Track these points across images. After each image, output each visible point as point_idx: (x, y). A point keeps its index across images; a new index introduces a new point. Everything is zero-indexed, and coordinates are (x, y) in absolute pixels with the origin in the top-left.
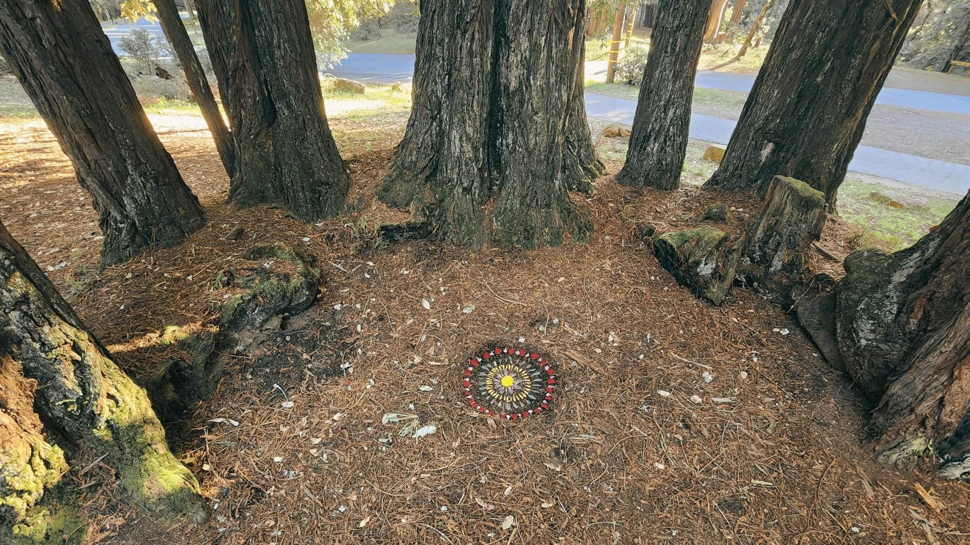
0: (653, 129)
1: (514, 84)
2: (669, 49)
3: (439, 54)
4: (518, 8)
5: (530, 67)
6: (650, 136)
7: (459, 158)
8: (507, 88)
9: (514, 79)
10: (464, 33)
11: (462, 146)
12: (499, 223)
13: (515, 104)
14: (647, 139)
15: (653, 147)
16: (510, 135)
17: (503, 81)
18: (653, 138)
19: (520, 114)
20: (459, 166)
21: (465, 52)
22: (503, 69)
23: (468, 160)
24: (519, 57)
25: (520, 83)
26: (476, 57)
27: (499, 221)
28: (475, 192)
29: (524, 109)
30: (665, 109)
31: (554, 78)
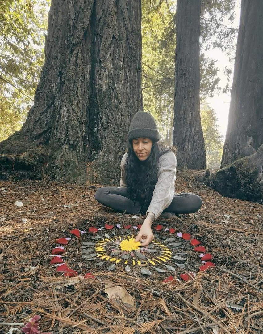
0: (186, 136)
1: (104, 88)
2: (186, 96)
3: (54, 65)
4: (105, 44)
5: (114, 79)
6: (185, 139)
7: (67, 125)
8: (100, 90)
9: (104, 85)
10: (72, 52)
11: (69, 116)
12: (99, 172)
13: (106, 100)
14: (184, 141)
15: (189, 146)
16: (104, 117)
17: (97, 87)
18: (187, 140)
19: (110, 104)
20: (67, 130)
21: (72, 62)
22: (98, 80)
23: (74, 126)
24: (107, 73)
25: (109, 87)
26: (79, 67)
27: (99, 170)
28: (79, 151)
29: (112, 102)
30: (190, 126)
31: (129, 90)
